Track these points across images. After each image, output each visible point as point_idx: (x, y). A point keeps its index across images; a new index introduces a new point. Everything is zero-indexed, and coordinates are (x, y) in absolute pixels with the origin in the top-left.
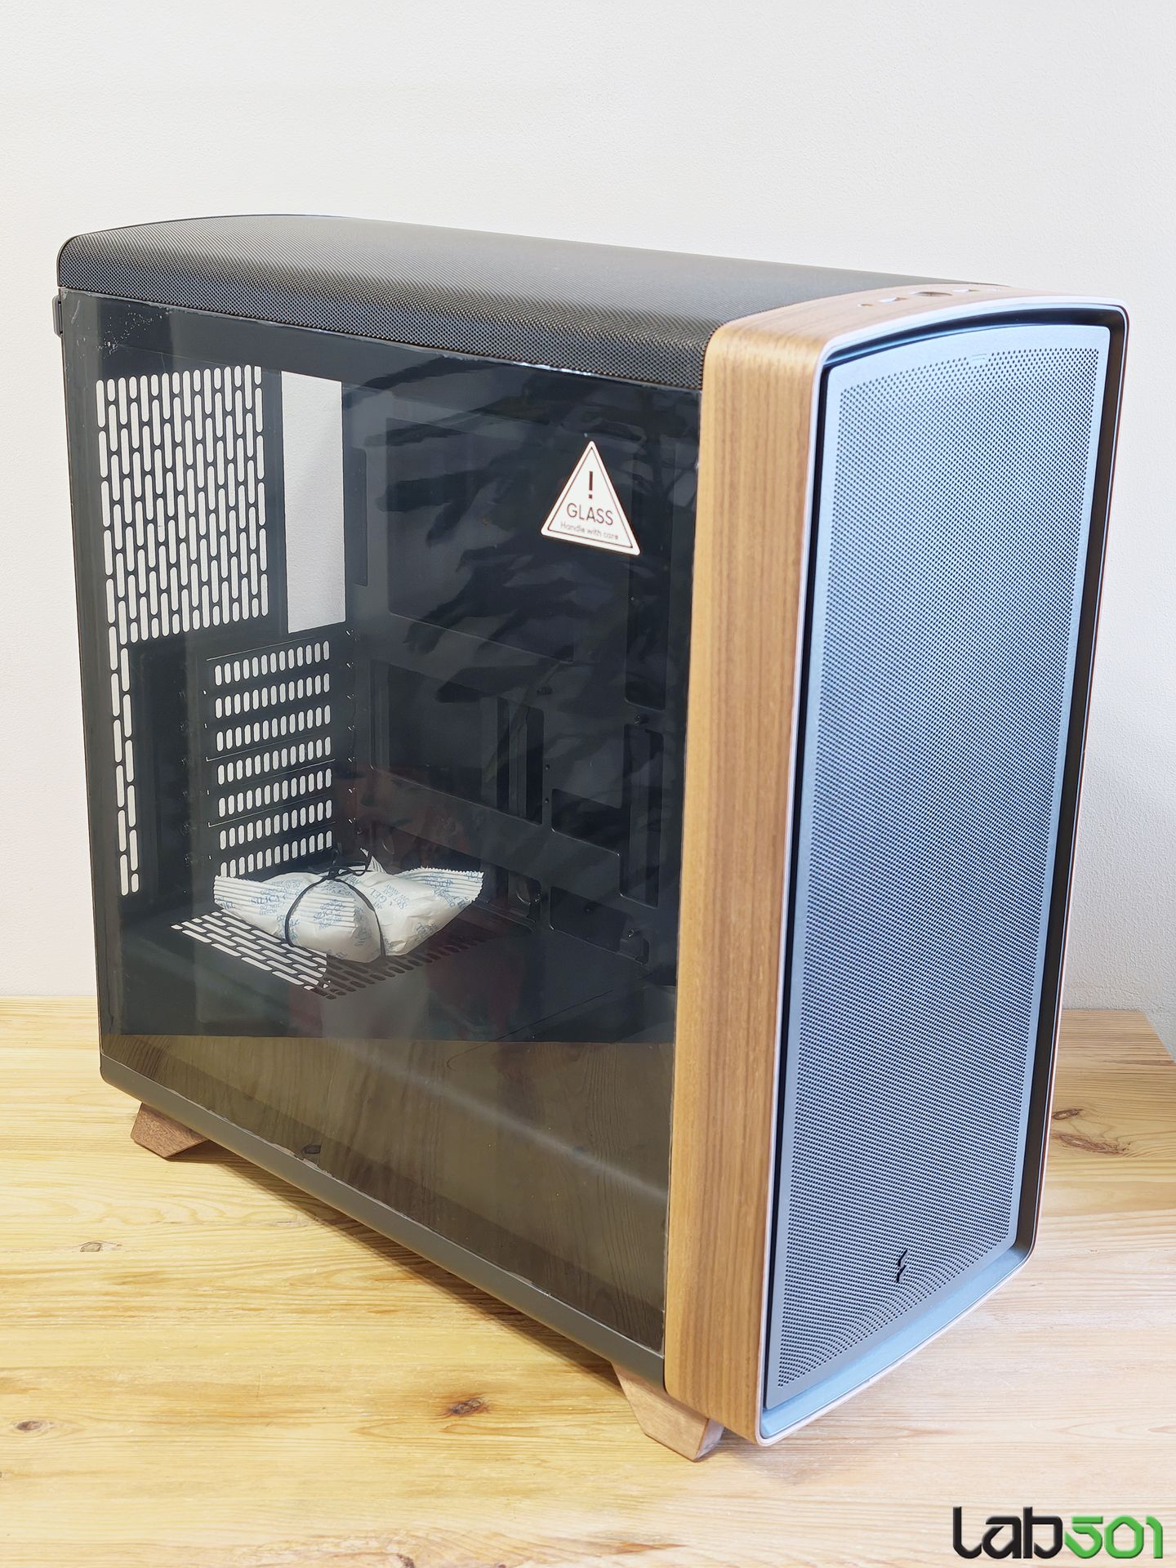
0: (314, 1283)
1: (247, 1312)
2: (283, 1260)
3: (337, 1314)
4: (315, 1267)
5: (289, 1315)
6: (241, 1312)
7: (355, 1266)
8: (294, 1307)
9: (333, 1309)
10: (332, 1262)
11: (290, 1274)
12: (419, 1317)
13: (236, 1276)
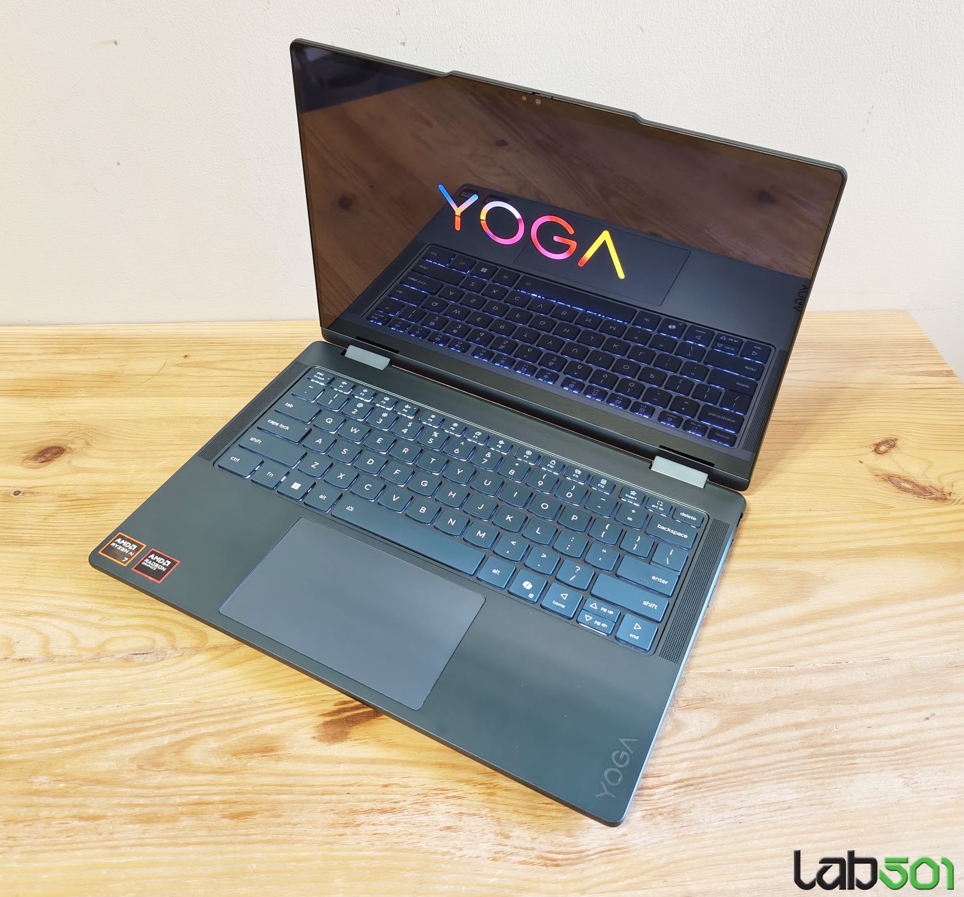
0: (163, 764)
1: (83, 823)
2: (134, 722)
3: (185, 823)
4: (167, 733)
5: (131, 826)
6: (76, 823)
7: (211, 729)
8: (137, 810)
9: (182, 814)
10: (185, 724)
11: (141, 747)
12: (279, 825)
13: (78, 754)
